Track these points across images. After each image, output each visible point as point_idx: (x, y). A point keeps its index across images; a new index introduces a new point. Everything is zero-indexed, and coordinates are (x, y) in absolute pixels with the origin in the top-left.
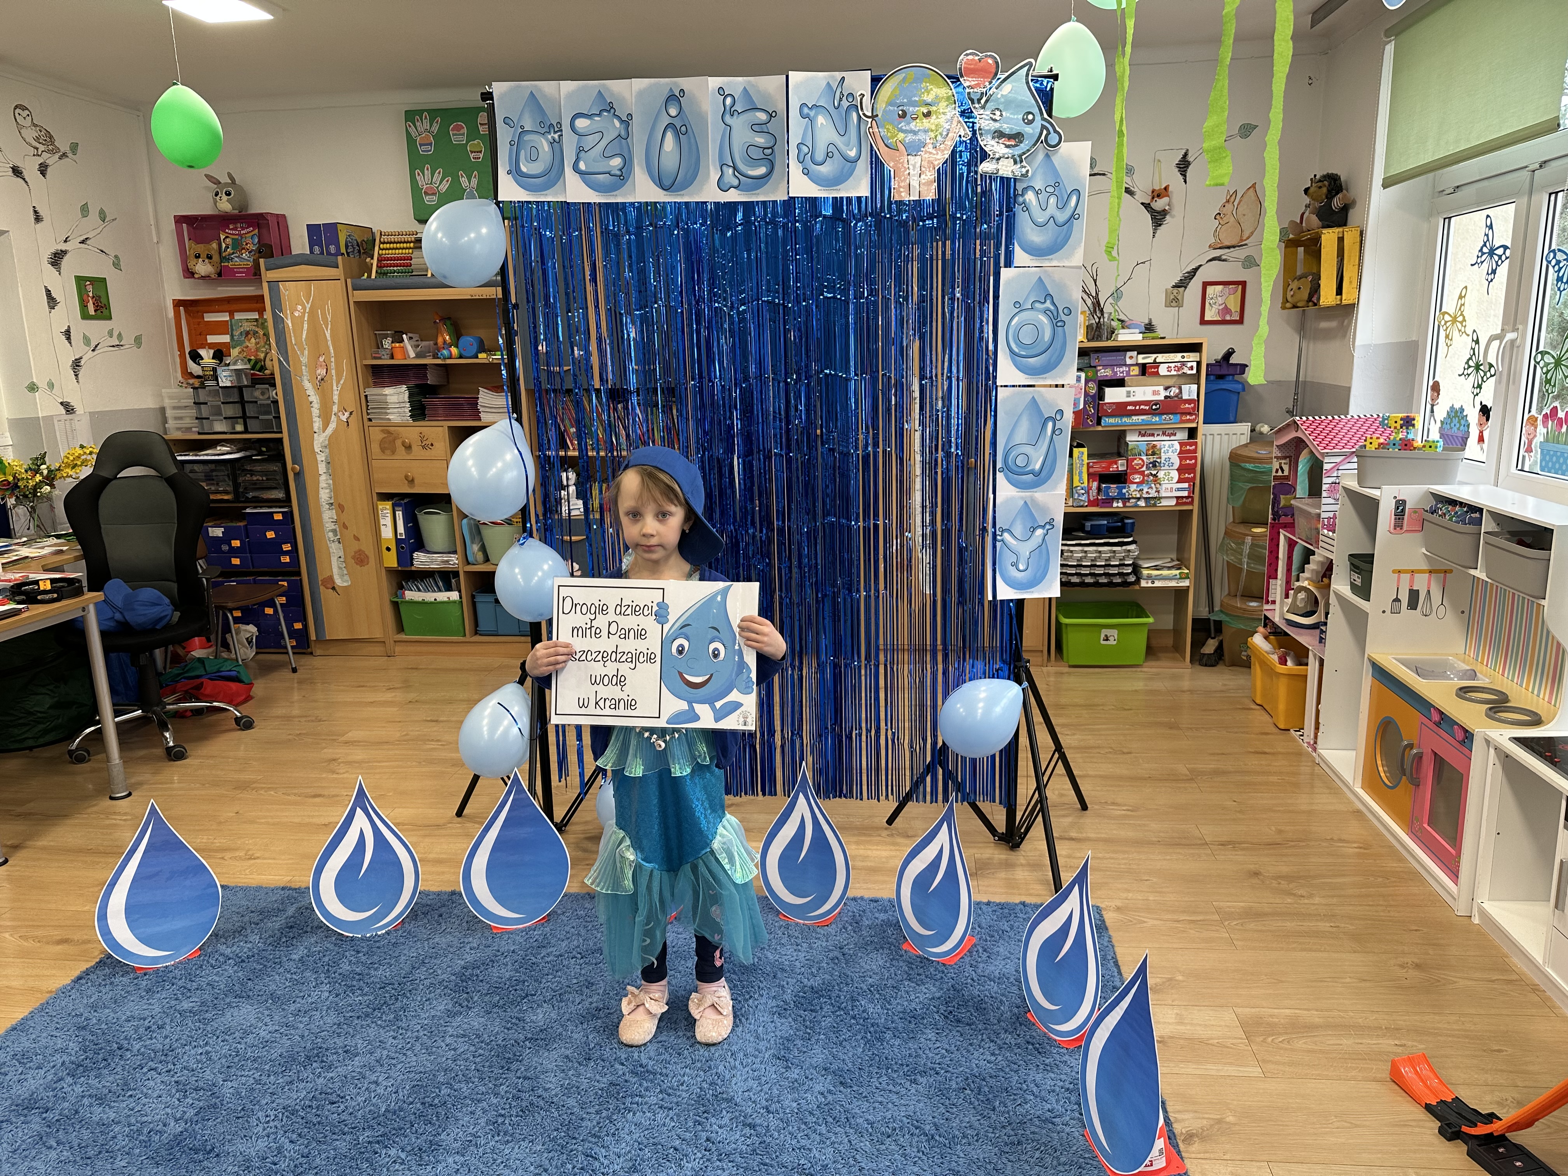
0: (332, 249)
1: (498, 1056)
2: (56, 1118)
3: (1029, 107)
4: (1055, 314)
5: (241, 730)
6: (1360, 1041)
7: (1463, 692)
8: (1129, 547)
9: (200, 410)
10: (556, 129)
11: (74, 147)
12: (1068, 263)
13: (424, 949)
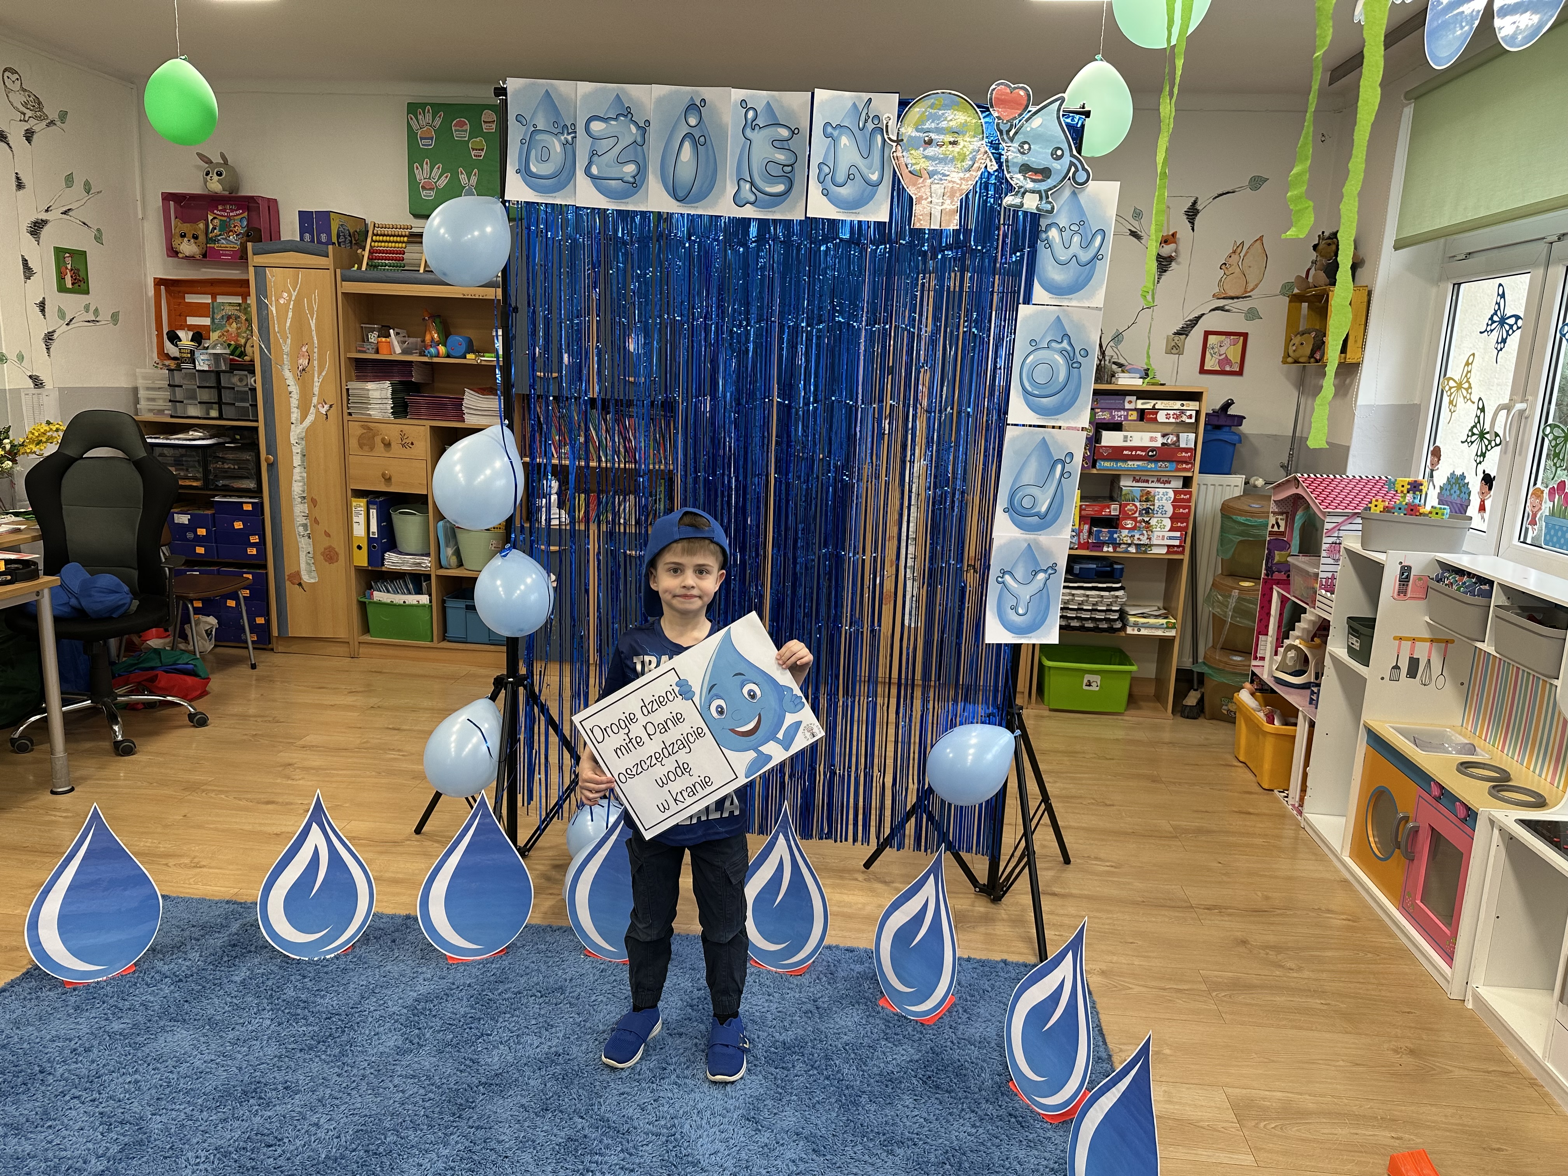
0: (324, 238)
1: (449, 1101)
3: (1059, 142)
4: (1072, 355)
5: (194, 726)
6: (1355, 1131)
7: (1465, 767)
8: (1117, 593)
9: (174, 393)
10: (570, 131)
11: (63, 116)
12: (1087, 304)
13: (375, 978)
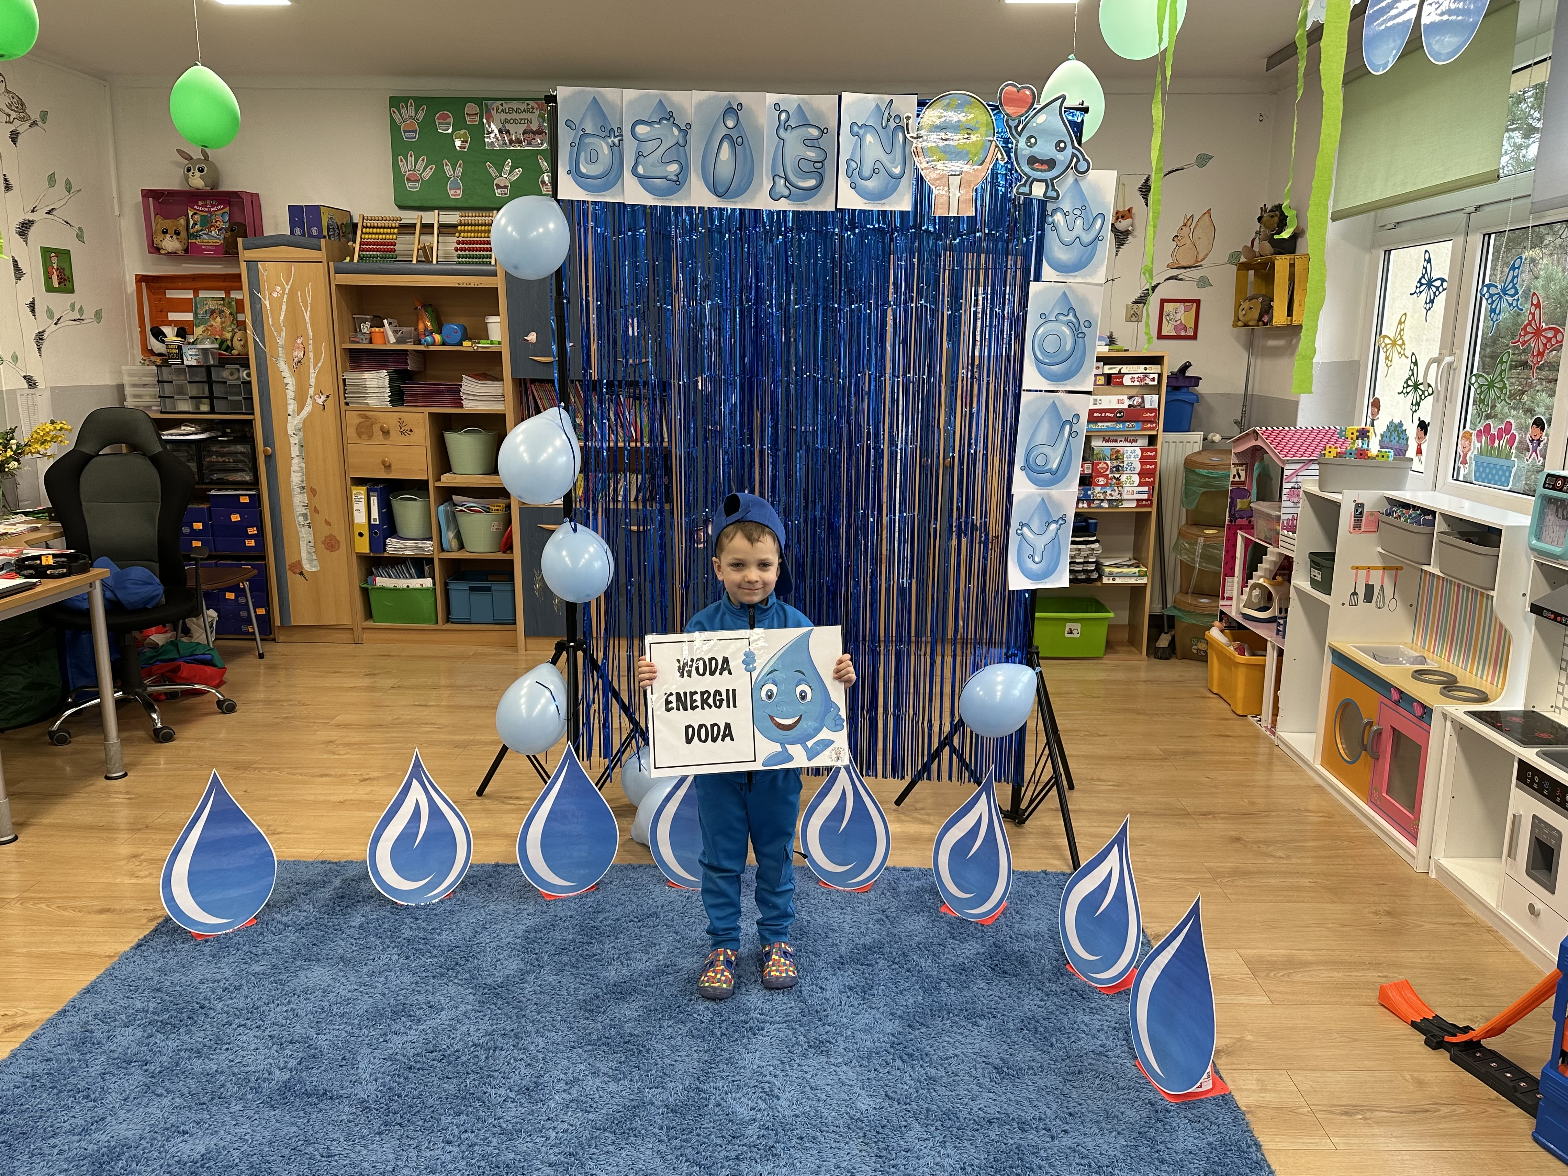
0: (314, 230)
2: (158, 1070)
4: (1077, 326)
5: (223, 713)
7: (1420, 674)
8: (1093, 546)
9: (163, 389)
10: (617, 134)
11: (44, 116)
12: (1090, 280)
13: (482, 916)
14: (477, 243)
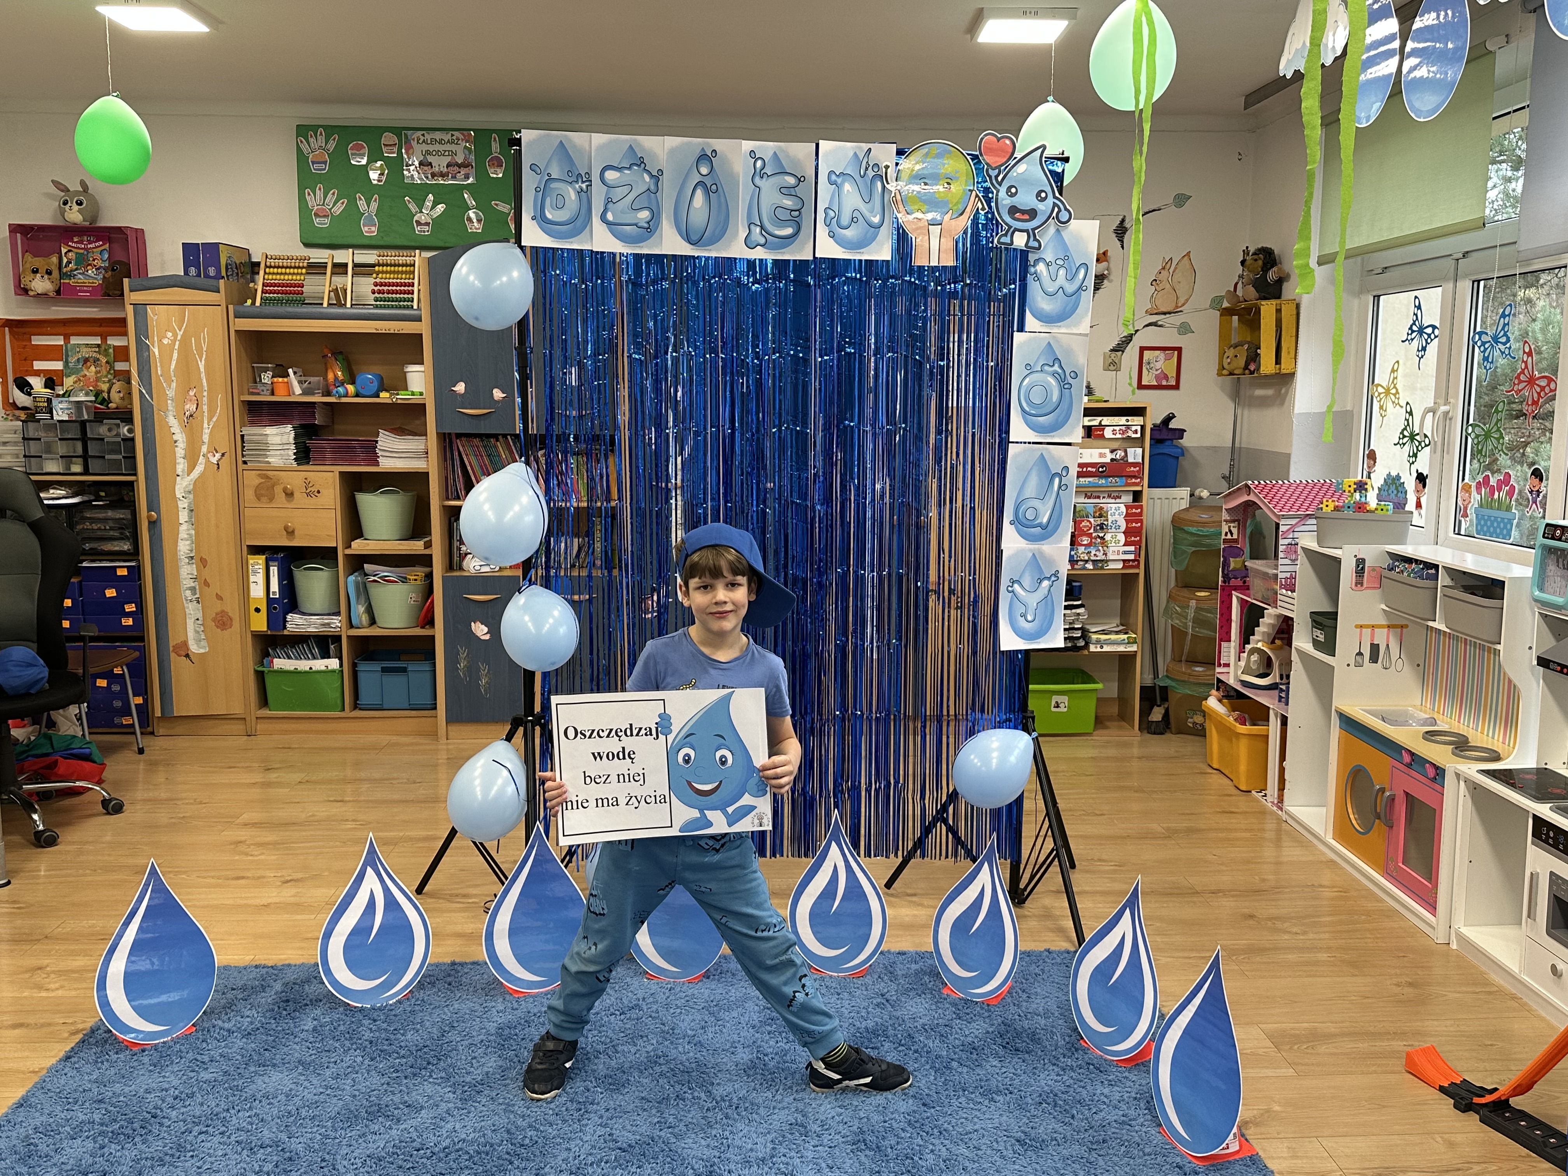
0: (212, 271)
3: (1042, 186)
4: (1063, 377)
5: (109, 813)
6: (1373, 1044)
7: (1430, 736)
8: (1080, 611)
9: (28, 447)
10: (584, 179)
12: (1075, 331)
13: (447, 1015)
14: (397, 285)
